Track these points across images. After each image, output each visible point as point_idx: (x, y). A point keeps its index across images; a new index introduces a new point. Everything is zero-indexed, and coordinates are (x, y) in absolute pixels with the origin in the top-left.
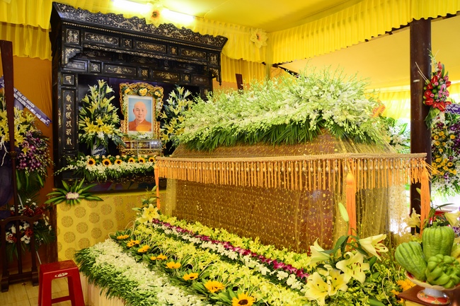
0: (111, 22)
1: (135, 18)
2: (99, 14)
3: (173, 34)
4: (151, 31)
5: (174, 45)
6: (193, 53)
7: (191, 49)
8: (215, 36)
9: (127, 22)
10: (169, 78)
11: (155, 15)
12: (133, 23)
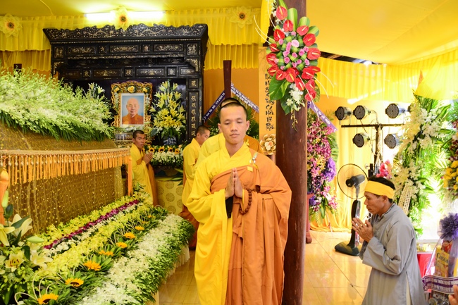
0: (87, 34)
1: (107, 26)
2: (77, 30)
3: (144, 33)
4: (122, 34)
5: (147, 44)
6: (168, 47)
7: (164, 44)
8: (191, 25)
9: (100, 31)
10: (152, 74)
11: (123, 19)
12: (105, 31)
